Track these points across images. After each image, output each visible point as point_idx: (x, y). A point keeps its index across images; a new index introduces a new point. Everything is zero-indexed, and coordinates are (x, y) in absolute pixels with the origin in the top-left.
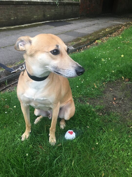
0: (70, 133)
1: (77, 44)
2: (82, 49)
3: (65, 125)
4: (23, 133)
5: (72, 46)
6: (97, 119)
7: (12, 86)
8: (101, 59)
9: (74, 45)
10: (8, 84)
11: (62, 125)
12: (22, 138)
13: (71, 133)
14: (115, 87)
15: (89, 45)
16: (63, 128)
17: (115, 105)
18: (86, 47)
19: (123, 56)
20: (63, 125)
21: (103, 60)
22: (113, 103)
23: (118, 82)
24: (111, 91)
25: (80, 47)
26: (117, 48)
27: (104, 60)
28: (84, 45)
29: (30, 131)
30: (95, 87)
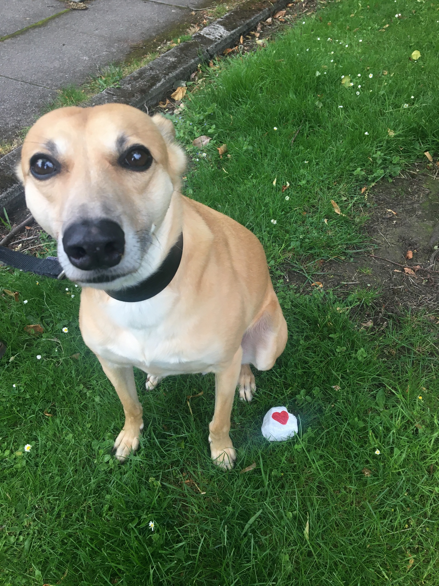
0: (278, 420)
1: (236, 12)
2: (255, 29)
3: (254, 386)
4: (117, 431)
5: (219, 23)
6: (362, 349)
7: (28, 228)
8: (341, 80)
9: (227, 18)
10: (13, 221)
11: (245, 387)
12: (115, 450)
13: (281, 418)
14: (406, 200)
15: (281, 10)
16: (249, 398)
17: (413, 278)
18: (269, 20)
19: (419, 56)
20: (248, 385)
21: (346, 81)
22: (403, 270)
23: (413, 176)
24: (391, 219)
25: (247, 24)
26: (390, 16)
27: (352, 84)
28: (264, 13)
29: (142, 426)
30: (336, 211)
